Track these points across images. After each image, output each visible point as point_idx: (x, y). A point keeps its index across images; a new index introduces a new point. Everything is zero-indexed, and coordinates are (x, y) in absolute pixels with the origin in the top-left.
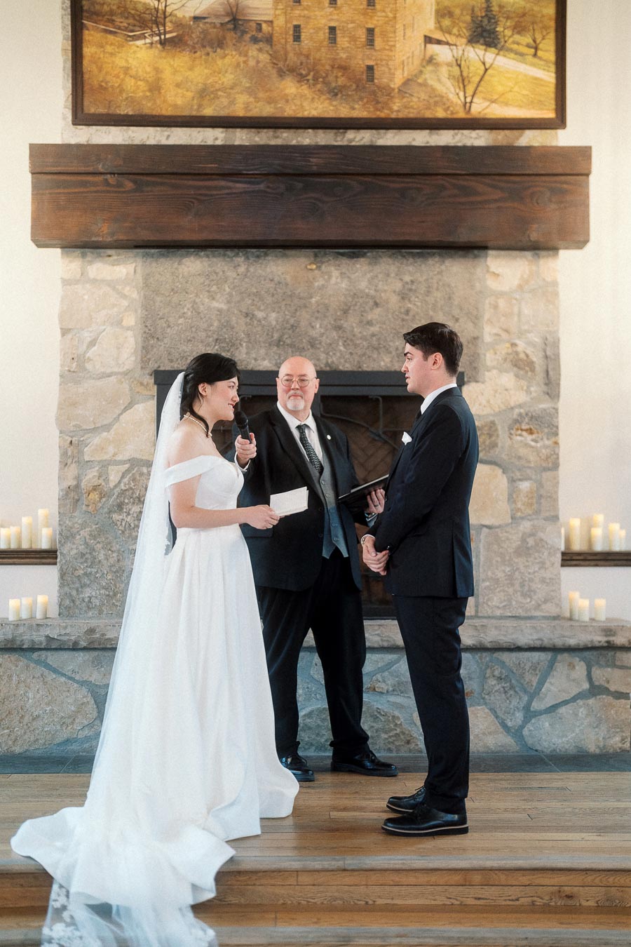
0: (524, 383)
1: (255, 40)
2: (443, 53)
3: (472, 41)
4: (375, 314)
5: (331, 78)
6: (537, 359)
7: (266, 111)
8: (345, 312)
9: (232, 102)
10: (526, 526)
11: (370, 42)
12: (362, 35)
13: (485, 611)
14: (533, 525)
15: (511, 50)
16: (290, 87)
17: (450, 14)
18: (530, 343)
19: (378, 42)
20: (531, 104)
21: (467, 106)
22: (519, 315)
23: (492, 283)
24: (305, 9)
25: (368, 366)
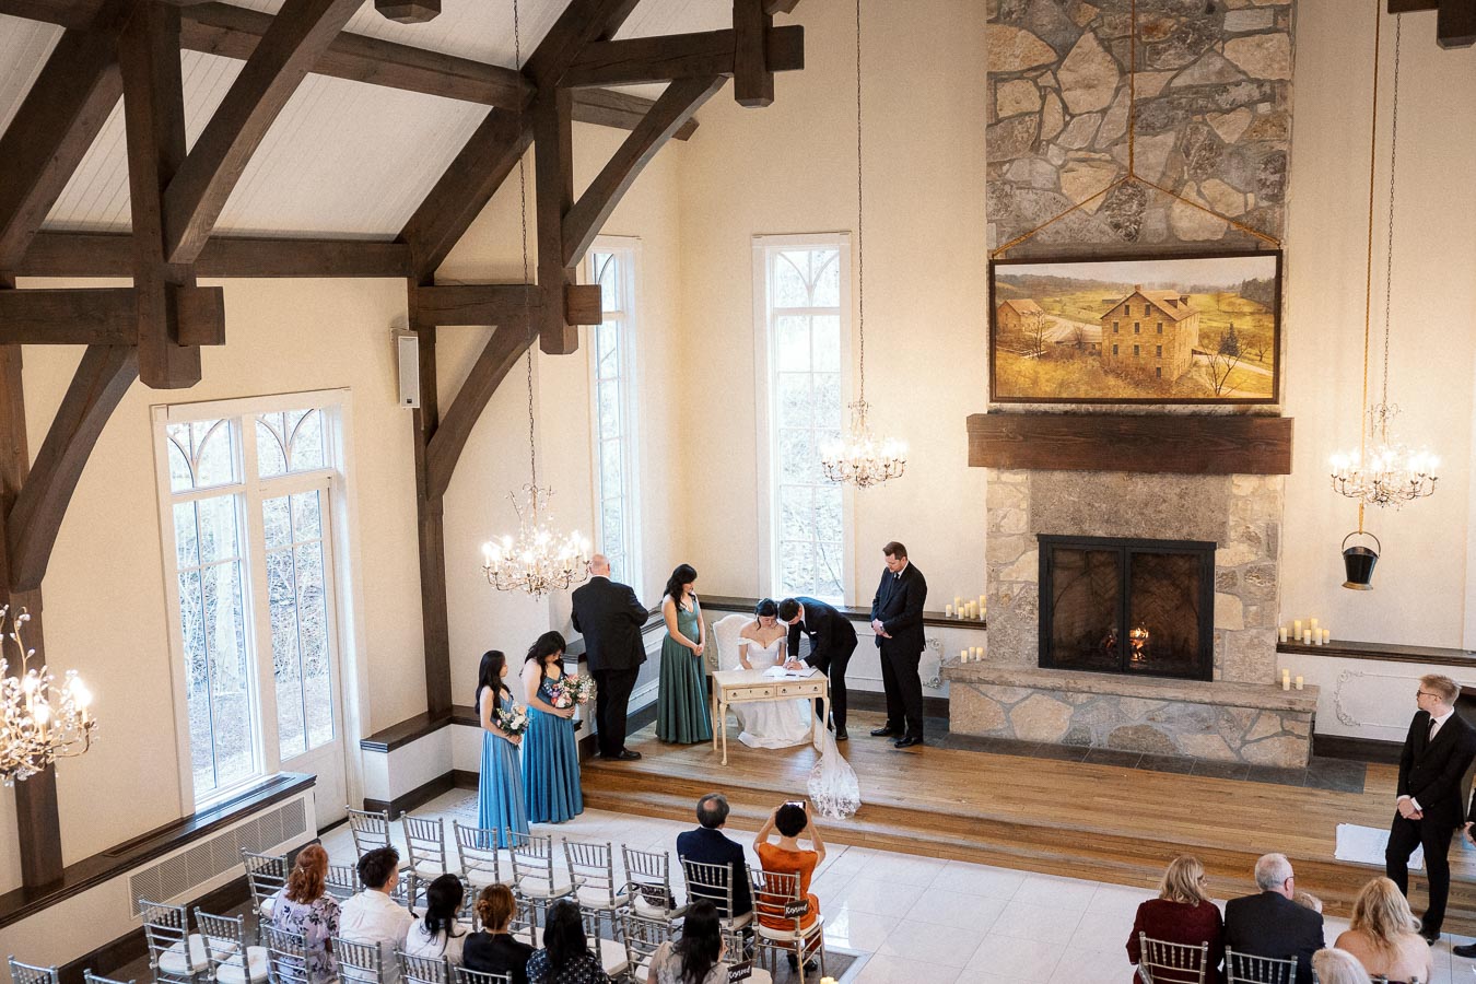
0: (1255, 550)
1: (1091, 354)
2: (1203, 360)
3: (1221, 352)
4: (1163, 507)
5: (1136, 376)
6: (1262, 536)
7: (1098, 395)
8: (1146, 505)
9: (1078, 390)
10: (1253, 632)
11: (1159, 354)
12: (1154, 350)
13: (1228, 678)
14: (1258, 633)
15: (1245, 358)
16: (1111, 381)
17: (1208, 337)
18: (1259, 527)
19: (1164, 354)
20: (1258, 390)
21: (1217, 391)
22: (1252, 509)
23: (1235, 491)
24: (1122, 335)
25: (1158, 537)
